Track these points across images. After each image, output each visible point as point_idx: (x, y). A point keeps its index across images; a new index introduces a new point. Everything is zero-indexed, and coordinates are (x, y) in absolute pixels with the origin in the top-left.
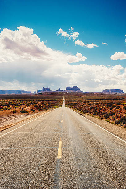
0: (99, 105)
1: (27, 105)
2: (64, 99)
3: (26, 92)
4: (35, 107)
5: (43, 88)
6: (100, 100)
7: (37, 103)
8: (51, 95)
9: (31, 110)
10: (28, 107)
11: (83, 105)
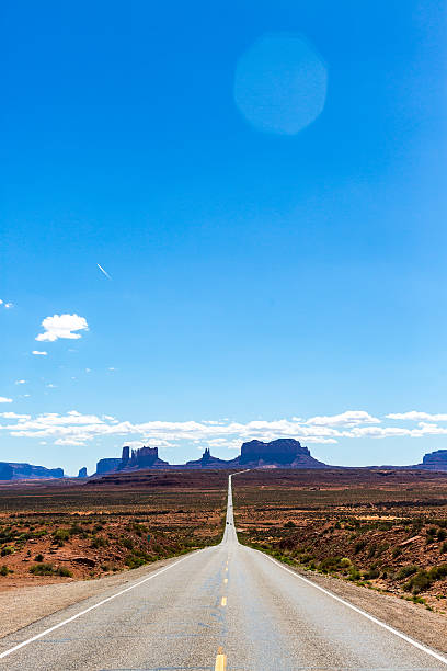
0: (397, 532)
1: (59, 541)
2: (230, 502)
3: (41, 471)
4: (94, 546)
5: (126, 449)
6: (411, 504)
7: (100, 529)
8: (164, 484)
9: (78, 560)
10: (61, 546)
11: (321, 536)
